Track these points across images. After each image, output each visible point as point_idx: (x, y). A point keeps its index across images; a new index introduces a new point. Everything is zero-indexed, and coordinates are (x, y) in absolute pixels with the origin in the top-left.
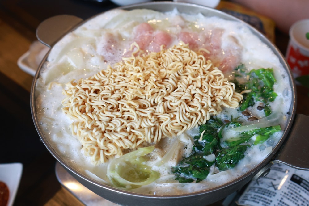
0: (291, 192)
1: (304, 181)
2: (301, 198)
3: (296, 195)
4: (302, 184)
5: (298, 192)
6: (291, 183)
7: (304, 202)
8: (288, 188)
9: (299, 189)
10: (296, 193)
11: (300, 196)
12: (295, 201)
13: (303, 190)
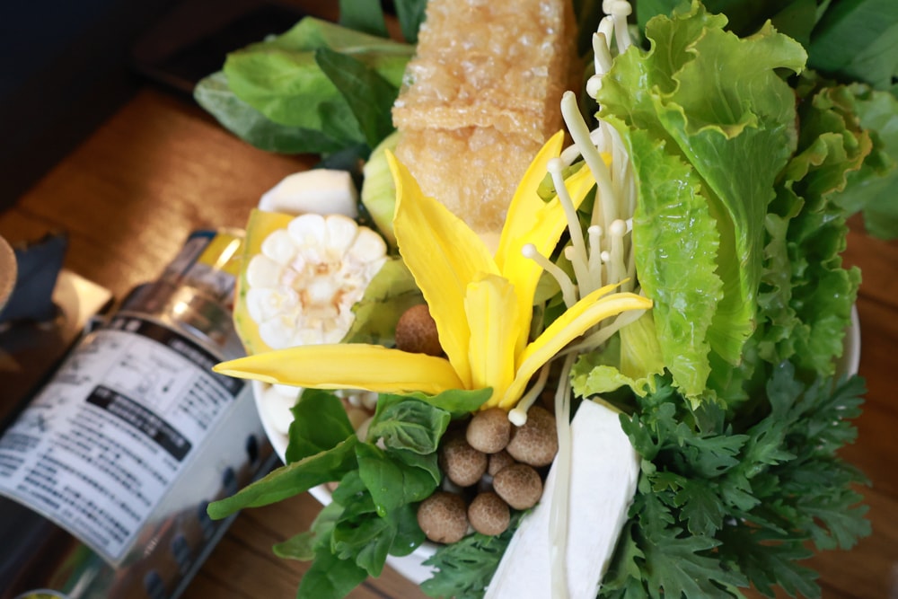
0: (78, 429)
1: (118, 399)
2: (103, 441)
3: (89, 435)
4: (112, 407)
5: (95, 427)
6: (85, 409)
7: (107, 449)
8: (73, 422)
9: (101, 421)
10: (90, 430)
11: (101, 436)
12: (83, 451)
13: (112, 422)
